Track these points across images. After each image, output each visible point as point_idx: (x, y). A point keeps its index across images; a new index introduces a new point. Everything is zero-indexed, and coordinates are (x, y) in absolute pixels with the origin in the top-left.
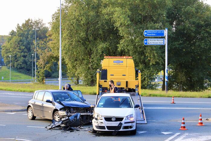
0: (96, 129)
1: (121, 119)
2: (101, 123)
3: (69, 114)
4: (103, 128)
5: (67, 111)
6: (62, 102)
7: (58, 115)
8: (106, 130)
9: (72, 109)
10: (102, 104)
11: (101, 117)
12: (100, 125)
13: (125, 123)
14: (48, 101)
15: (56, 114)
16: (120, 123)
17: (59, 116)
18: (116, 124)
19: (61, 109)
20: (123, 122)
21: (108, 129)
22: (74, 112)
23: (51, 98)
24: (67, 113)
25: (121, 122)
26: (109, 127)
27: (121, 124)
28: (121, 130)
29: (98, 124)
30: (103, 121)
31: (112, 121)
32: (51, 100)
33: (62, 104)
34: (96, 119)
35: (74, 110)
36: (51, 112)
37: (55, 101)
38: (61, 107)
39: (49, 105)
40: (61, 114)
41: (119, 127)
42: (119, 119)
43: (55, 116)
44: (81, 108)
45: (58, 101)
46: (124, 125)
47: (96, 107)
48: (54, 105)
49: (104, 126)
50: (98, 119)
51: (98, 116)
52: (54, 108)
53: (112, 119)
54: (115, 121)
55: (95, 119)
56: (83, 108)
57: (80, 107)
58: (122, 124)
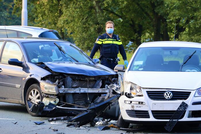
0: (126, 117)
1: (184, 95)
2: (139, 103)
3: (62, 90)
4: (145, 114)
5: (59, 83)
6: (46, 64)
7: (37, 93)
8: (152, 119)
9: (69, 80)
10: (141, 63)
11: (138, 90)
12: (136, 109)
13: (195, 104)
14: (14, 62)
15: (32, 92)
16: (183, 103)
17: (39, 95)
18: (173, 105)
19: (43, 79)
20: (189, 101)
21: (155, 117)
22: (75, 86)
23: (19, 55)
24: (59, 87)
25: (184, 101)
26: (157, 114)
27: (184, 106)
28: (185, 119)
29: (133, 107)
30: (145, 98)
31: (164, 99)
32: (20, 60)
33: (47, 68)
34: (129, 96)
35: (74, 80)
36: (19, 86)
37: (29, 61)
38: (46, 73)
39: (17, 71)
40: (46, 88)
41: (180, 113)
42: (182, 95)
43: (30, 96)
44: (90, 77)
45: (37, 60)
46: (192, 108)
47: (127, 71)
48: (26, 69)
49: (147, 111)
50: (133, 95)
51: (131, 89)
52: (28, 77)
53: (165, 94)
54: (172, 99)
55: (126, 95)
56: (94, 77)
57: (88, 75)
58: (187, 105)
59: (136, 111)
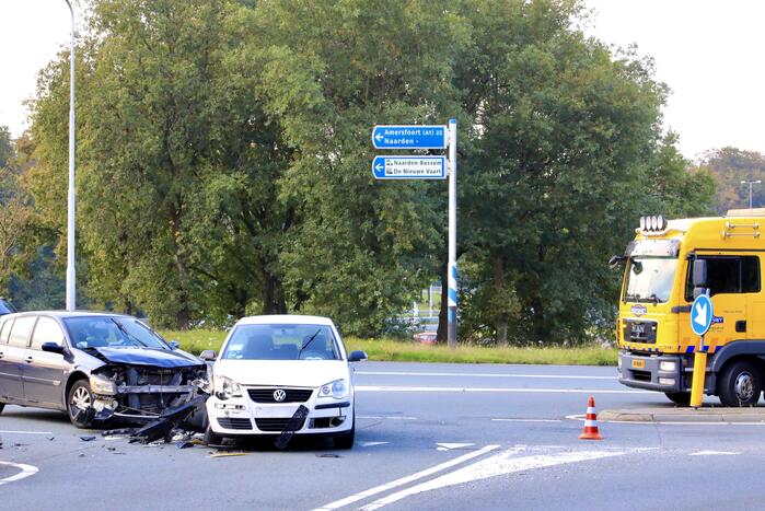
0: (217, 428)
1: (304, 395)
2: (237, 407)
3: (123, 388)
4: (245, 423)
5: (118, 378)
6: (99, 349)
7: (86, 394)
8: (255, 430)
9: (133, 373)
10: (239, 347)
11: (235, 387)
12: (231, 416)
13: (318, 407)
14: (49, 348)
15: (78, 391)
16: (302, 407)
17: (88, 396)
18: (286, 410)
19: (94, 372)
20: (310, 404)
21: (259, 427)
22: (141, 382)
23: (59, 337)
24: (118, 384)
25: (304, 404)
26: (261, 423)
27: (303, 410)
28: (305, 430)
29: (227, 413)
30: (246, 400)
31: (274, 401)
32: (60, 345)
33: (99, 356)
34: (221, 397)
35: (140, 373)
36: (59, 383)
37: (74, 346)
38: (99, 363)
39: (55, 360)
40: (99, 386)
41: (296, 422)
42: (300, 395)
43: (75, 398)
44: (164, 368)
45: (85, 344)
46: (314, 414)
47: (218, 359)
48: (69, 357)
49: (248, 420)
50: (227, 395)
51: (225, 386)
52: (72, 370)
53: (275, 394)
54: (286, 401)
55: (217, 395)
56: (171, 369)
57: (162, 366)
58: (307, 410)
59: (232, 419)
